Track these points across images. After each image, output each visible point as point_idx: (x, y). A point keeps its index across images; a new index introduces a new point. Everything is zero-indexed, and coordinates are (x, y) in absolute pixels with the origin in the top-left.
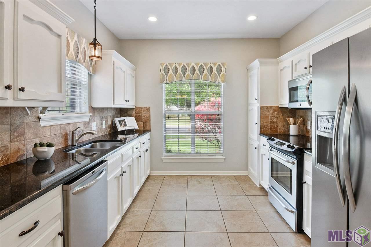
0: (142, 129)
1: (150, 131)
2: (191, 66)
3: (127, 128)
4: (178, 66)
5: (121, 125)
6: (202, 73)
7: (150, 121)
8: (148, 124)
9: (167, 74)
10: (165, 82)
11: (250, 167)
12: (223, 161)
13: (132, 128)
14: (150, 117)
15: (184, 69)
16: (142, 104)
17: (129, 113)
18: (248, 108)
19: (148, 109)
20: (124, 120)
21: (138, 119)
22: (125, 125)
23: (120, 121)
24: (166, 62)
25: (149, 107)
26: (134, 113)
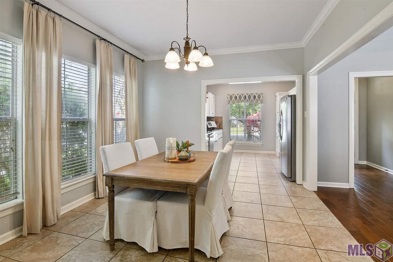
0: (218, 127)
1: (222, 128)
2: (244, 95)
3: (212, 127)
4: (237, 95)
5: (209, 125)
6: (249, 99)
7: (222, 123)
8: (221, 125)
9: (231, 100)
10: (230, 104)
11: (276, 149)
12: (261, 145)
13: (214, 127)
14: (222, 122)
15: (240, 97)
16: (219, 115)
17: (212, 119)
18: (276, 117)
19: (221, 118)
20: (210, 123)
21: (216, 123)
22: (211, 125)
23: (209, 123)
24: (231, 93)
25: (222, 117)
26: (214, 120)
